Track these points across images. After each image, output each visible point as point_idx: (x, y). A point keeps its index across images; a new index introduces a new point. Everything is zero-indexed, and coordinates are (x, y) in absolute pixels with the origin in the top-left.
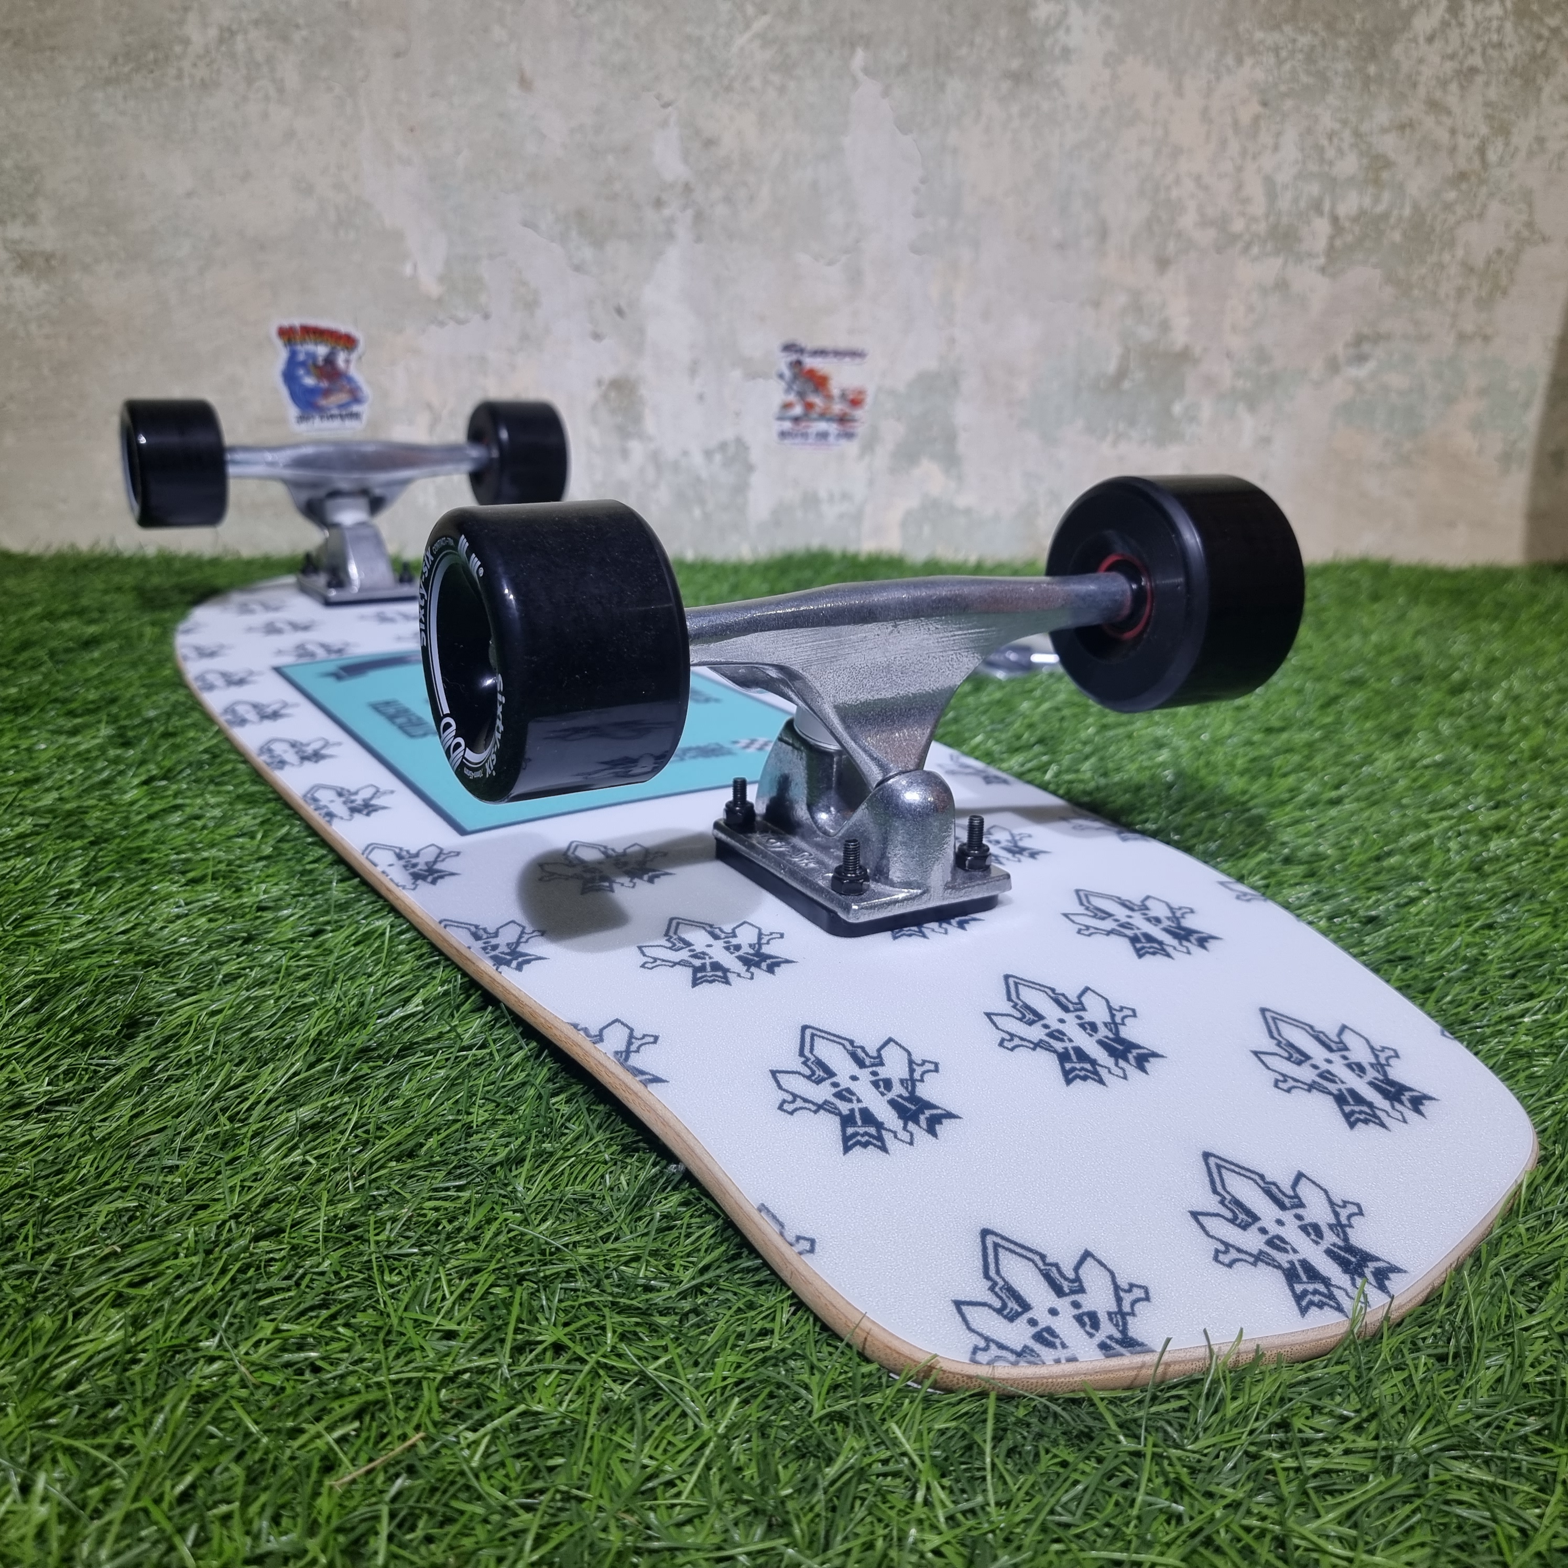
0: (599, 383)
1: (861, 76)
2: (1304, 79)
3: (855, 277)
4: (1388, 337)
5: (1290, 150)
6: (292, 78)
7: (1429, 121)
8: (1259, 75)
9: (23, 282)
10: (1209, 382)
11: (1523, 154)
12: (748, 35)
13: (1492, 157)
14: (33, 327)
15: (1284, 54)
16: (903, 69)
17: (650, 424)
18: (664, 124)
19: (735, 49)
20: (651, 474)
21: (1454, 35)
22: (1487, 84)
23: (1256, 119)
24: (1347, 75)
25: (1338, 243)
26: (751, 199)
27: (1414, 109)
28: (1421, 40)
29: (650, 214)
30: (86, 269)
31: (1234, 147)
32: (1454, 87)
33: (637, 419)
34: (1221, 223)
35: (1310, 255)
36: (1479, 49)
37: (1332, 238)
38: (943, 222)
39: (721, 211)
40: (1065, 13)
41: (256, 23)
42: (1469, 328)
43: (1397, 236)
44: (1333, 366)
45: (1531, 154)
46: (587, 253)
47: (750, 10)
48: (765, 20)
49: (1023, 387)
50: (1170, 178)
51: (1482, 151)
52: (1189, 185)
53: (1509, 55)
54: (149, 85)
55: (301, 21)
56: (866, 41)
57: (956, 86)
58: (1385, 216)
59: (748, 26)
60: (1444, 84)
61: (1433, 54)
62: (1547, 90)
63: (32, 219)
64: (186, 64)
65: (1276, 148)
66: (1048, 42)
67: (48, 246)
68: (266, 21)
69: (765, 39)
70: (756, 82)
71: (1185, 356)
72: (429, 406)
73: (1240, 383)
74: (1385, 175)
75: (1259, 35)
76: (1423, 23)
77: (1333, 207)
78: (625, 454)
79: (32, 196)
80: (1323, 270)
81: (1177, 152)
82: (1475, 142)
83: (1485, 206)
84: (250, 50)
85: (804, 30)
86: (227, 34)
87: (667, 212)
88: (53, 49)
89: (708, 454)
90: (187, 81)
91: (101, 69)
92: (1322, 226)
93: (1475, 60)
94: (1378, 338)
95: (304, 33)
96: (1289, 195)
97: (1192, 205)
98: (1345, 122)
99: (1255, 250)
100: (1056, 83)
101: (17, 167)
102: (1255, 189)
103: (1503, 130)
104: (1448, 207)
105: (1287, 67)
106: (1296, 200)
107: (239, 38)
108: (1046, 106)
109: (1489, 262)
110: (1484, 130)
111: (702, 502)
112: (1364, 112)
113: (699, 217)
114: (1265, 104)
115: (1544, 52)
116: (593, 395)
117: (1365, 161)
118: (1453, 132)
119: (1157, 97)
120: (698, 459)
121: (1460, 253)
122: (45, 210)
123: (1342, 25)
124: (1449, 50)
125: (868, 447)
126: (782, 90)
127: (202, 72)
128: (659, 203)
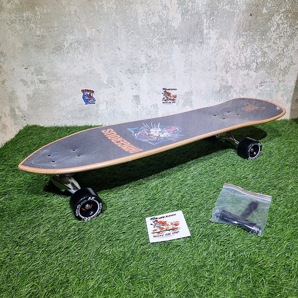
0: (133, 96)
1: (175, 44)
2: (251, 40)
3: (175, 77)
4: (266, 82)
5: (249, 52)
6: (82, 51)
7: (274, 46)
8: (243, 39)
9: (41, 85)
10: (235, 91)
11: (291, 50)
12: (155, 39)
13: (285, 51)
14: (43, 92)
15: (248, 36)
16: (182, 42)
17: (141, 102)
18: (142, 54)
19: (154, 41)
20: (142, 110)
21: (278, 30)
22: (284, 38)
23: (243, 47)
24: (259, 39)
25: (257, 67)
26: (157, 65)
27: (271, 44)
28: (272, 32)
29: (140, 69)
30: (51, 82)
31: (239, 52)
32: (278, 39)
33: (140, 102)
34: (237, 65)
35: (253, 69)
36: (283, 32)
37: (256, 66)
38: (189, 67)
39: (152, 67)
40: (210, 31)
41: (75, 42)
42: (281, 80)
43: (268, 65)
44: (257, 87)
45: (292, 50)
46: (130, 76)
47: (156, 35)
48: (158, 36)
49: (203, 93)
50: (228, 57)
51: (283, 50)
52: (232, 59)
53: (288, 33)
54: (59, 53)
55: (82, 41)
56: (176, 38)
57: (191, 45)
58: (266, 62)
59: (156, 37)
60: (276, 39)
61: (274, 34)
62: (295, 39)
63: (42, 75)
64: (65, 49)
65: (246, 52)
66: (207, 36)
67: (45, 79)
68: (77, 41)
69: (158, 39)
70: (157, 46)
71: (231, 87)
72: (106, 101)
73: (241, 91)
74: (266, 55)
75: (243, 33)
76: (272, 29)
77: (257, 61)
78: (138, 107)
79: (42, 72)
80: (255, 71)
81: (229, 53)
82: (282, 48)
83: (284, 59)
84: (74, 46)
85: (165, 37)
86: (71, 44)
87: (143, 68)
88: (43, 48)
89: (151, 106)
90: (65, 52)
91: (51, 51)
92: (255, 64)
93: (282, 35)
94: (265, 82)
95: (83, 43)
96: (249, 59)
97: (232, 62)
98: (259, 47)
99: (243, 69)
100: (208, 43)
101: (39, 67)
102: (243, 59)
103: (287, 46)
104: (277, 60)
105: (248, 38)
106: (250, 60)
107: (73, 44)
108: (206, 47)
109: (284, 68)
110: (284, 46)
111: (150, 114)
112: (262, 45)
113: (148, 69)
114: (244, 44)
115: (295, 32)
116: (132, 98)
117: (262, 53)
118: (278, 47)
119: (226, 44)
120: (149, 107)
121: (279, 67)
122: (44, 74)
123: (258, 30)
124: (277, 33)
125: (178, 104)
126: (162, 47)
127: (67, 50)
128: (142, 67)
